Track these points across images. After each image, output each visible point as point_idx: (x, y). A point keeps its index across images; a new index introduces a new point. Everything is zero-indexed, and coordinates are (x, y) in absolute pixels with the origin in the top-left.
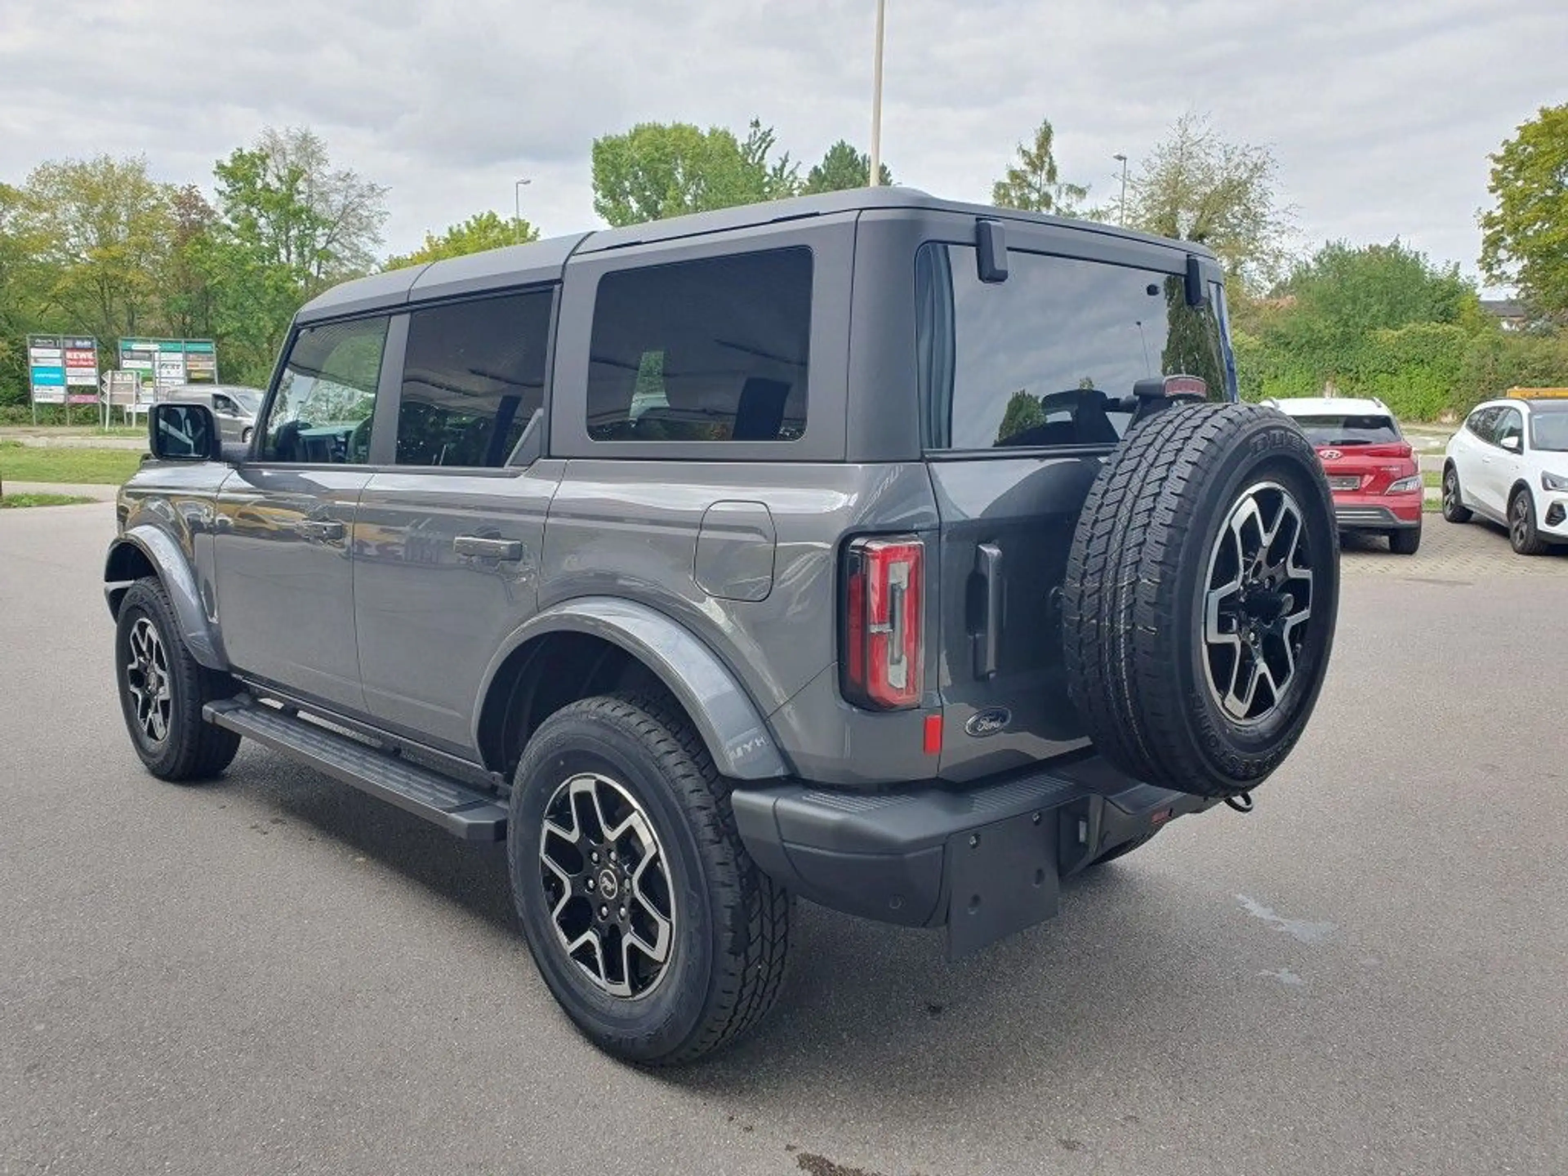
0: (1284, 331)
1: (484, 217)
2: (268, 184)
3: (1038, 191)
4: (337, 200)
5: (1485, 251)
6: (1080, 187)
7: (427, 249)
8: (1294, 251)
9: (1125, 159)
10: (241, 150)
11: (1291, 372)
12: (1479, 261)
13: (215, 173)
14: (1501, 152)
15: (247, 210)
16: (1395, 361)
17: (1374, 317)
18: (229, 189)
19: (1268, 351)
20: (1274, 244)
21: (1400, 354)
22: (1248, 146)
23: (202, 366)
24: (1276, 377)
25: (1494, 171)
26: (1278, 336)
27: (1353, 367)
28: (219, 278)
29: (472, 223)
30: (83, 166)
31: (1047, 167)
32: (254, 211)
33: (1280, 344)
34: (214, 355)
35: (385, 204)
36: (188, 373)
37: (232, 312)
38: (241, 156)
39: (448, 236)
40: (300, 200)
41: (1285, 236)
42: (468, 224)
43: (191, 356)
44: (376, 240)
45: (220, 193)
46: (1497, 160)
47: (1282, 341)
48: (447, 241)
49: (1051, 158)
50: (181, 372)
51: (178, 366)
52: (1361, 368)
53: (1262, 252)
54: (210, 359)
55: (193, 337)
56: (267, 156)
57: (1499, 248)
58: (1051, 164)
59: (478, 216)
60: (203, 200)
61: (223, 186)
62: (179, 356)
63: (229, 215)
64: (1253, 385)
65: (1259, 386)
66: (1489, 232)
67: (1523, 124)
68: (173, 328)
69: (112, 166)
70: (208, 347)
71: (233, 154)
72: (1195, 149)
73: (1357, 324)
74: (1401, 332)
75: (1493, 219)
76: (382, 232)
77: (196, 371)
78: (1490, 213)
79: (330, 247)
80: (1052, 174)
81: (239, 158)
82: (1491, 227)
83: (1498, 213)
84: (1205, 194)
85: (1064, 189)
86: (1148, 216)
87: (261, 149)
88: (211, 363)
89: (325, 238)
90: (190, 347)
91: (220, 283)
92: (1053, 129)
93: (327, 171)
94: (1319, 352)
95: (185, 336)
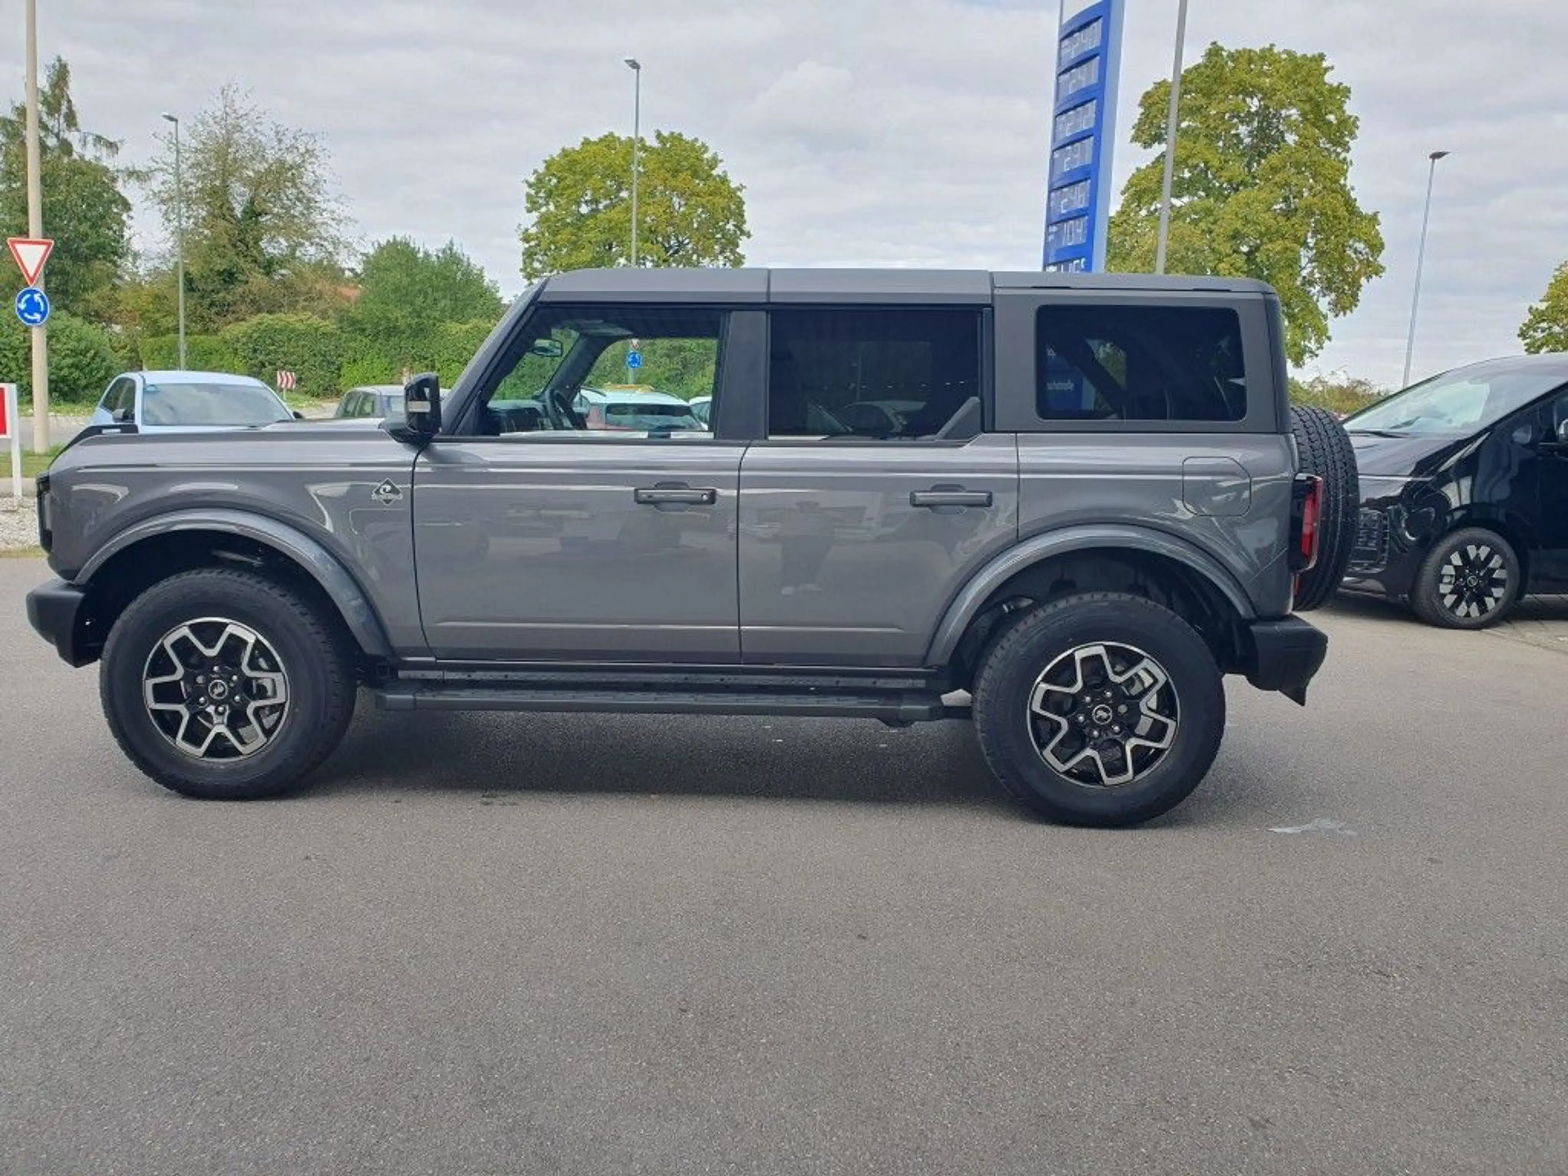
0: (360, 317)
3: (57, 135)
5: (525, 263)
6: (111, 140)
8: (350, 240)
9: (176, 121)
11: (369, 357)
12: (521, 270)
14: (532, 179)
16: (465, 353)
17: (443, 311)
19: (345, 335)
20: (333, 232)
21: (468, 347)
22: (300, 130)
24: (355, 361)
25: (528, 195)
26: (353, 322)
27: (429, 355)
31: (64, 109)
33: (356, 330)
41: (342, 225)
46: (530, 185)
47: (356, 326)
49: (69, 101)
52: (436, 357)
53: (321, 238)
57: (533, 260)
58: (70, 108)
64: (333, 368)
65: (339, 369)
66: (527, 245)
67: (548, 158)
72: (243, 123)
73: (429, 317)
74: (468, 326)
75: (529, 235)
78: (527, 230)
80: (71, 119)
82: (528, 242)
83: (533, 230)
84: (259, 171)
85: (90, 139)
86: (200, 185)
92: (69, 68)
94: (394, 340)
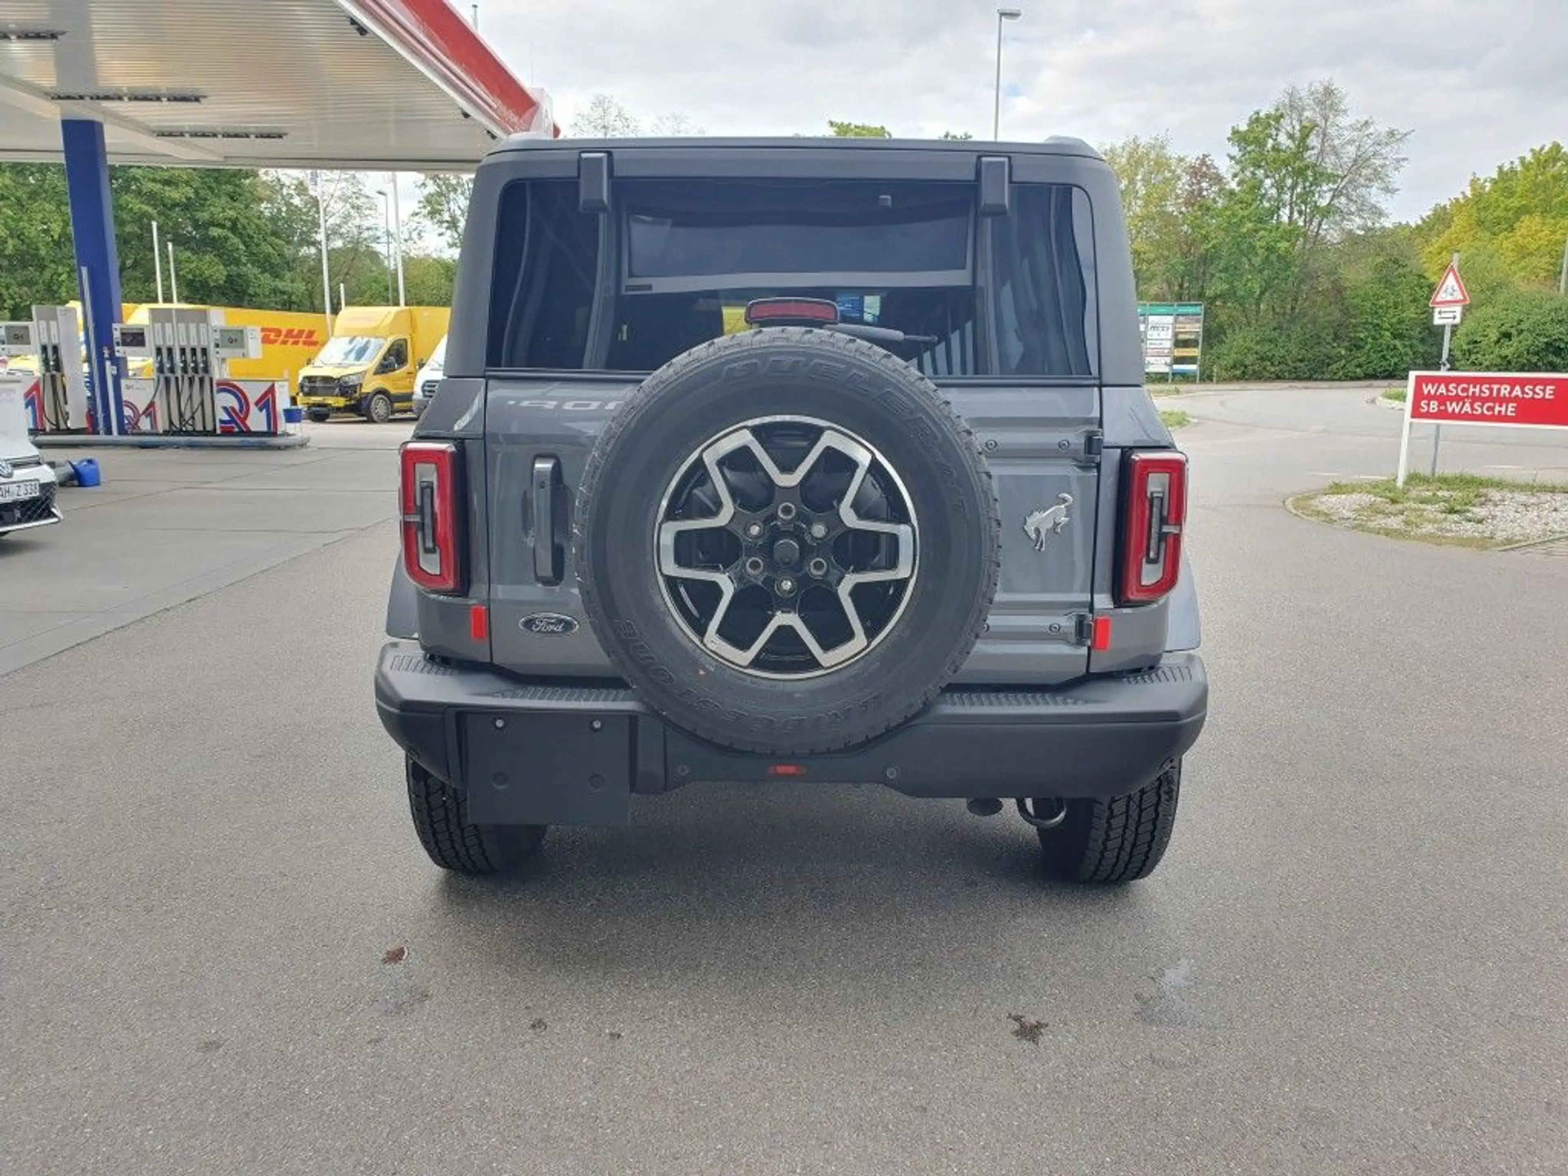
1: (1546, 149)
2: (1278, 144)
4: (1351, 151)
7: (1469, 193)
10: (1258, 113)
13: (1229, 139)
15: (1253, 173)
18: (1241, 154)
23: (1189, 328)
28: (1214, 241)
29: (1529, 157)
30: (1112, 150)
32: (1260, 173)
34: (1202, 317)
35: (1405, 149)
36: (1176, 334)
37: (1223, 275)
38: (1257, 120)
39: (1495, 175)
40: (1310, 156)
42: (1522, 160)
43: (1181, 318)
44: (1387, 190)
45: (1232, 158)
48: (1494, 182)
50: (1169, 334)
51: (1168, 329)
54: (1197, 321)
55: (1189, 300)
56: (1282, 116)
59: (1537, 149)
60: (1215, 168)
61: (1235, 151)
62: (1170, 319)
63: (1237, 179)
68: (1172, 293)
69: (1138, 146)
70: (1198, 310)
71: (1251, 118)
76: (1396, 178)
77: (1182, 333)
79: (1336, 201)
81: (1256, 120)
87: (1277, 110)
88: (1198, 325)
89: (1331, 193)
90: (1181, 310)
91: (1214, 247)
93: (1344, 121)
95: (1180, 298)
